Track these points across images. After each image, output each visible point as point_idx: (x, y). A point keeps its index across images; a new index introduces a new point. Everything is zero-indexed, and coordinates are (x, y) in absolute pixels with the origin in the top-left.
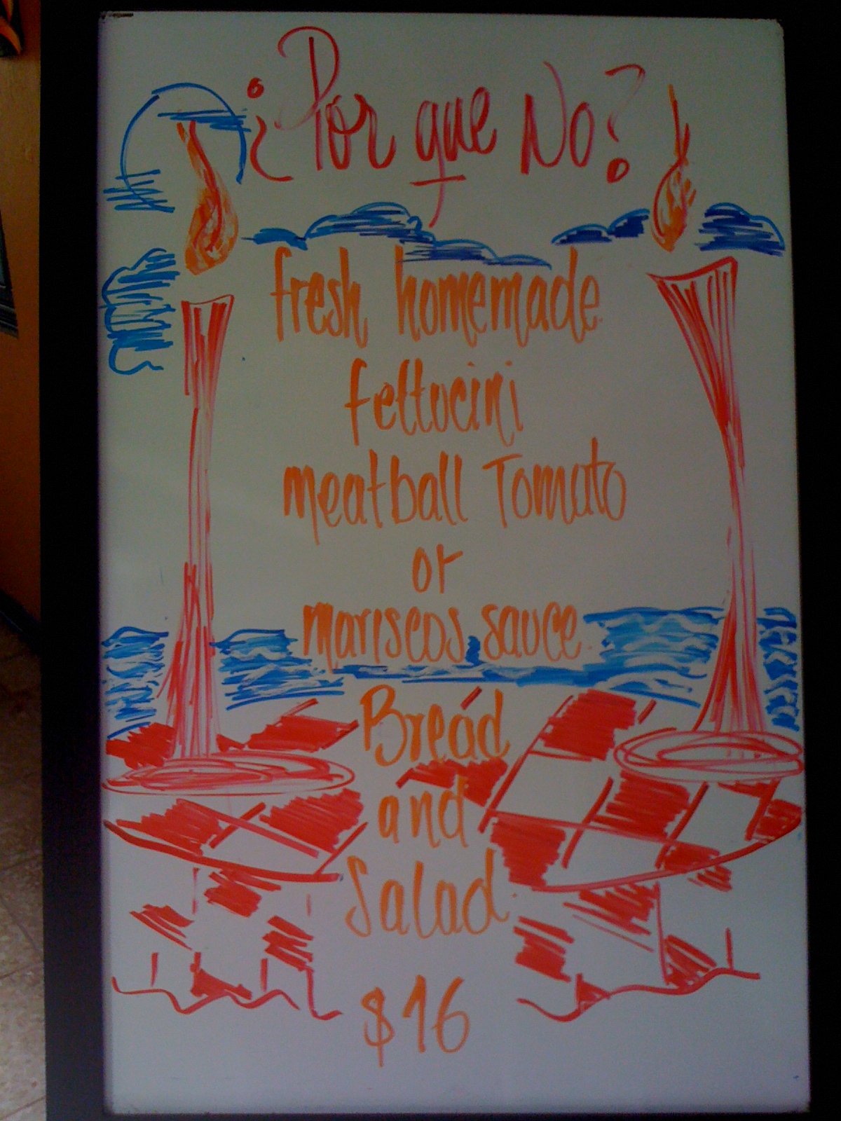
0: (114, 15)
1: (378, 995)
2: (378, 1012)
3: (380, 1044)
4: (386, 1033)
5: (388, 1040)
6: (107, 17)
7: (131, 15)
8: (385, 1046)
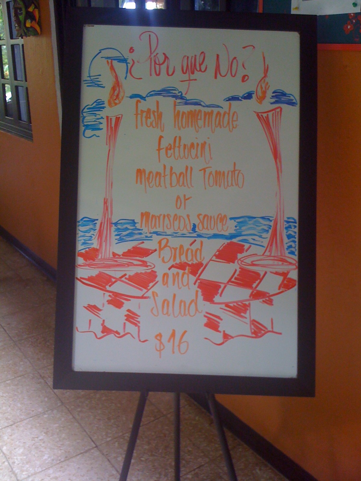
0: (88, 26)
1: (160, 335)
2: (160, 340)
3: (160, 351)
4: (162, 347)
5: (163, 349)
6: (86, 26)
7: (94, 26)
8: (162, 352)
